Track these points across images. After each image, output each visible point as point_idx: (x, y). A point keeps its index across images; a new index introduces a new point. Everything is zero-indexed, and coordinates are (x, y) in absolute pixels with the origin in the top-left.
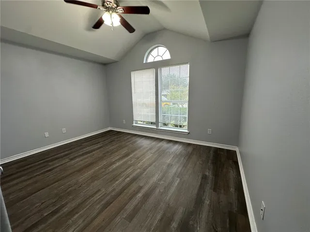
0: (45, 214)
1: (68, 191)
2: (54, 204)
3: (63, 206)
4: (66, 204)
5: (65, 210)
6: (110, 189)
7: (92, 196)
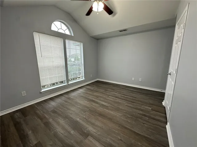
0: (147, 118)
1: (131, 117)
2: (141, 118)
3: (140, 114)
4: (138, 113)
5: (141, 112)
6: (125, 103)
7: (130, 107)
